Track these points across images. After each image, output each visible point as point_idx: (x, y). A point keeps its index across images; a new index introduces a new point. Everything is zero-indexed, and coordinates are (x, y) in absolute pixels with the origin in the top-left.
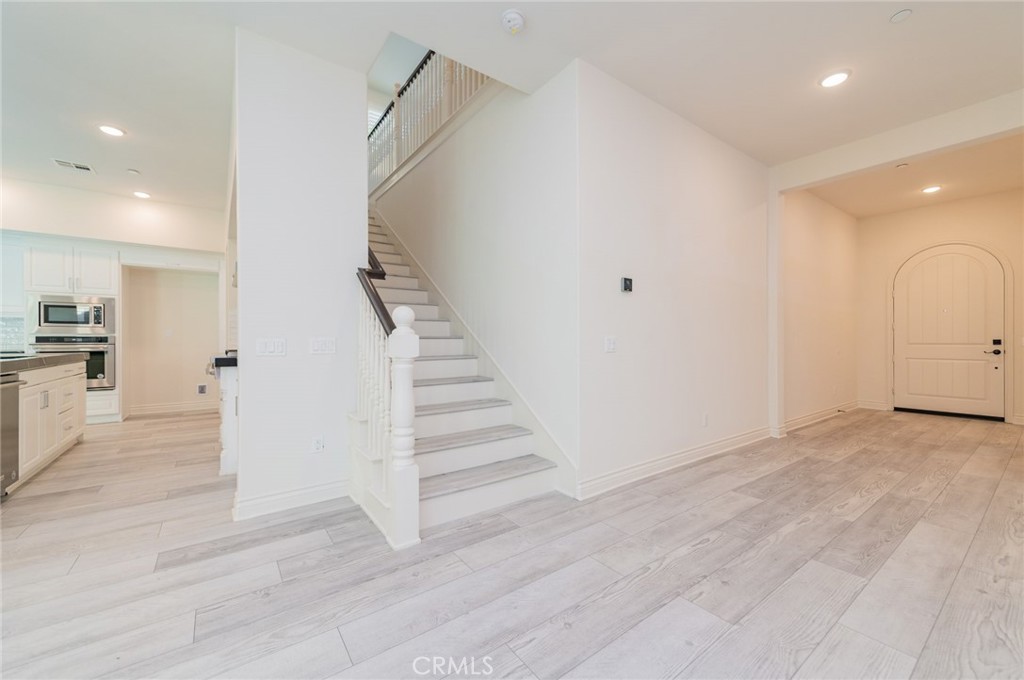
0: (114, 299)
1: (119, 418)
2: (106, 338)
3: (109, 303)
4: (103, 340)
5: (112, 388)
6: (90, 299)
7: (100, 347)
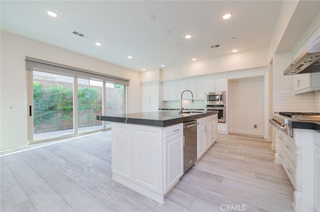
0: (225, 92)
1: (227, 133)
2: (223, 105)
3: (224, 93)
4: (222, 106)
5: (225, 122)
6: (219, 93)
7: (222, 108)
